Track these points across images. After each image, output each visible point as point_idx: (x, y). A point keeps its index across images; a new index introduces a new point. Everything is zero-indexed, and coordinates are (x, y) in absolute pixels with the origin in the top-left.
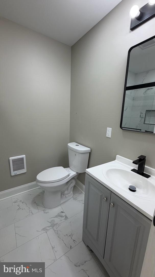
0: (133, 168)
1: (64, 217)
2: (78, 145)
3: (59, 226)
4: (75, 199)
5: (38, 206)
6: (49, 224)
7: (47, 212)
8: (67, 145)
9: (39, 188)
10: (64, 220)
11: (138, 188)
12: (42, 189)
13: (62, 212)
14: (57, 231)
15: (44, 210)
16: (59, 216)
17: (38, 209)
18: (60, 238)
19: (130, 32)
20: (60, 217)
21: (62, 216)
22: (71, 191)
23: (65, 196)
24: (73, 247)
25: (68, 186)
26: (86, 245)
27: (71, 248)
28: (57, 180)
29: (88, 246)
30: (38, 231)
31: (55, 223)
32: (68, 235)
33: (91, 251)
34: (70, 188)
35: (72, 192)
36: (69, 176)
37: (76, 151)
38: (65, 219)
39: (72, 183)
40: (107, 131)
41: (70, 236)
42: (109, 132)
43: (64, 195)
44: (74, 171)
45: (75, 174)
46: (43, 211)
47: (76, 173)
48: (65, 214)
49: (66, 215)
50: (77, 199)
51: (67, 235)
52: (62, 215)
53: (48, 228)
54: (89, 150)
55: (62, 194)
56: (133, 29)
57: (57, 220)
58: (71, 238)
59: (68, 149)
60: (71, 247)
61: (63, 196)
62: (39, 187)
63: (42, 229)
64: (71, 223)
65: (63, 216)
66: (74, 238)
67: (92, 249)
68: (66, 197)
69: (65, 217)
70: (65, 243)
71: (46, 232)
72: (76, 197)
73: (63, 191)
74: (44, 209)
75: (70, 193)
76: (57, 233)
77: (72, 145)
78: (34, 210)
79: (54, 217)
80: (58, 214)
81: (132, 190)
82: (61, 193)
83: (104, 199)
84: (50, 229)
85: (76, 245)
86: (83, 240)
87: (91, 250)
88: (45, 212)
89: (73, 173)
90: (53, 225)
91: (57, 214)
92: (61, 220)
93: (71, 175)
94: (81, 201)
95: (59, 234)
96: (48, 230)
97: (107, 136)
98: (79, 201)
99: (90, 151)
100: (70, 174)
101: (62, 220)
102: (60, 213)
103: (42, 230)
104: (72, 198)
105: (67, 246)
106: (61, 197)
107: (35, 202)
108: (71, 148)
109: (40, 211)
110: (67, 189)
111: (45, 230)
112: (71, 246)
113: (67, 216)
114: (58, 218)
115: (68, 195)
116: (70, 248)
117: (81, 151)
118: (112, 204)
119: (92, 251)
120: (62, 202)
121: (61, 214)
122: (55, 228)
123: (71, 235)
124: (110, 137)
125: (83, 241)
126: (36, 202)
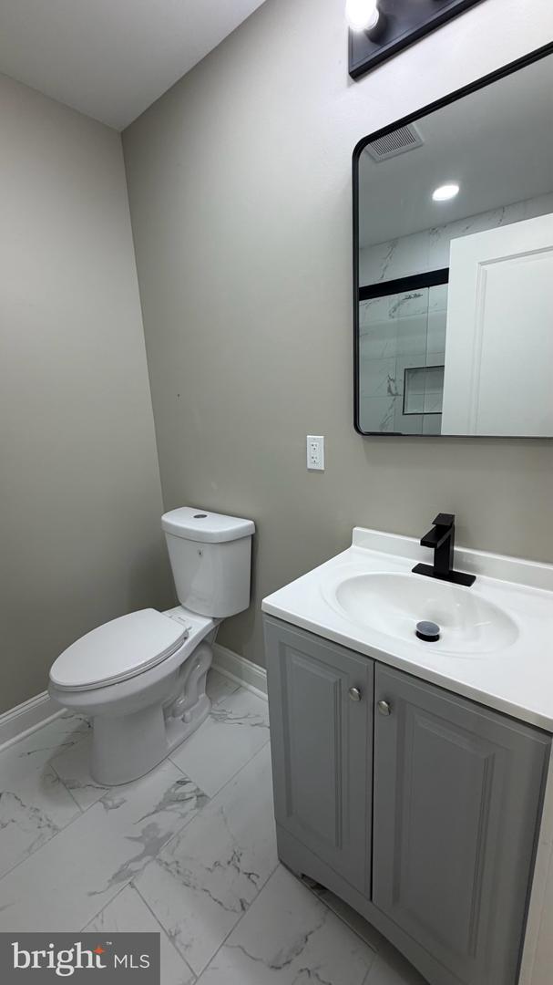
0: (417, 562)
1: (191, 798)
2: (206, 516)
3: (179, 842)
4: (220, 718)
5: (71, 791)
6: (140, 848)
7: (116, 802)
8: (160, 522)
9: (63, 717)
10: (196, 811)
11: (443, 624)
12: (79, 716)
13: (182, 783)
14: (175, 865)
15: (104, 797)
16: (172, 799)
17: (77, 804)
18: (194, 887)
19: (349, 85)
20: (175, 806)
21: (182, 800)
22: (199, 693)
23: (180, 718)
24: (249, 901)
25: (187, 675)
26: (296, 876)
27: (243, 909)
28: (142, 665)
29: (303, 875)
30: (94, 893)
31: (161, 835)
32: (222, 864)
33: (318, 888)
34: (193, 684)
35: (203, 695)
36: (186, 638)
37: (199, 541)
38: (197, 806)
39: (198, 661)
40: (310, 449)
41: (229, 863)
42: (316, 450)
43: (174, 716)
44: (201, 615)
45: (210, 624)
46: (102, 805)
47: (209, 621)
48: (195, 788)
49: (198, 789)
50: (229, 716)
51: (217, 864)
52: (184, 794)
53: (134, 866)
54: (249, 527)
55: (170, 711)
56: (358, 73)
57: (167, 820)
58: (236, 870)
59: (167, 536)
60: (245, 905)
61: (170, 719)
62: (64, 710)
63: (110, 877)
64: (222, 812)
65: (188, 796)
66: (245, 865)
67: (318, 881)
68: (183, 720)
69: (195, 798)
70: (215, 900)
71: (130, 883)
72: (224, 711)
73: (170, 703)
74: (104, 792)
75: (198, 699)
76: (178, 872)
77: (182, 519)
78: (60, 813)
79: (153, 813)
80: (165, 794)
81: (428, 635)
82: (164, 711)
83: (351, 691)
84: (144, 868)
85: (260, 887)
86: (281, 862)
87: (318, 884)
88: (110, 803)
89: (199, 625)
90: (153, 844)
91: (162, 796)
92: (183, 816)
93: (193, 634)
94: (245, 717)
95: (187, 873)
96: (136, 872)
97: (309, 466)
98: (235, 721)
99: (253, 531)
100: (190, 628)
101: (187, 813)
102: (173, 790)
103: (109, 881)
104: (209, 718)
105: (226, 909)
106: (166, 725)
107: (59, 779)
108: (177, 528)
109: (84, 808)
110: (185, 689)
111: (123, 880)
112: (241, 901)
113: (204, 790)
114: (171, 810)
115: (192, 709)
116: (238, 908)
117: (221, 534)
118: (384, 703)
119: (323, 888)
120: (171, 745)
121: (178, 791)
122: (164, 854)
123: (234, 860)
124: (323, 469)
125: (281, 865)
126: (61, 777)
